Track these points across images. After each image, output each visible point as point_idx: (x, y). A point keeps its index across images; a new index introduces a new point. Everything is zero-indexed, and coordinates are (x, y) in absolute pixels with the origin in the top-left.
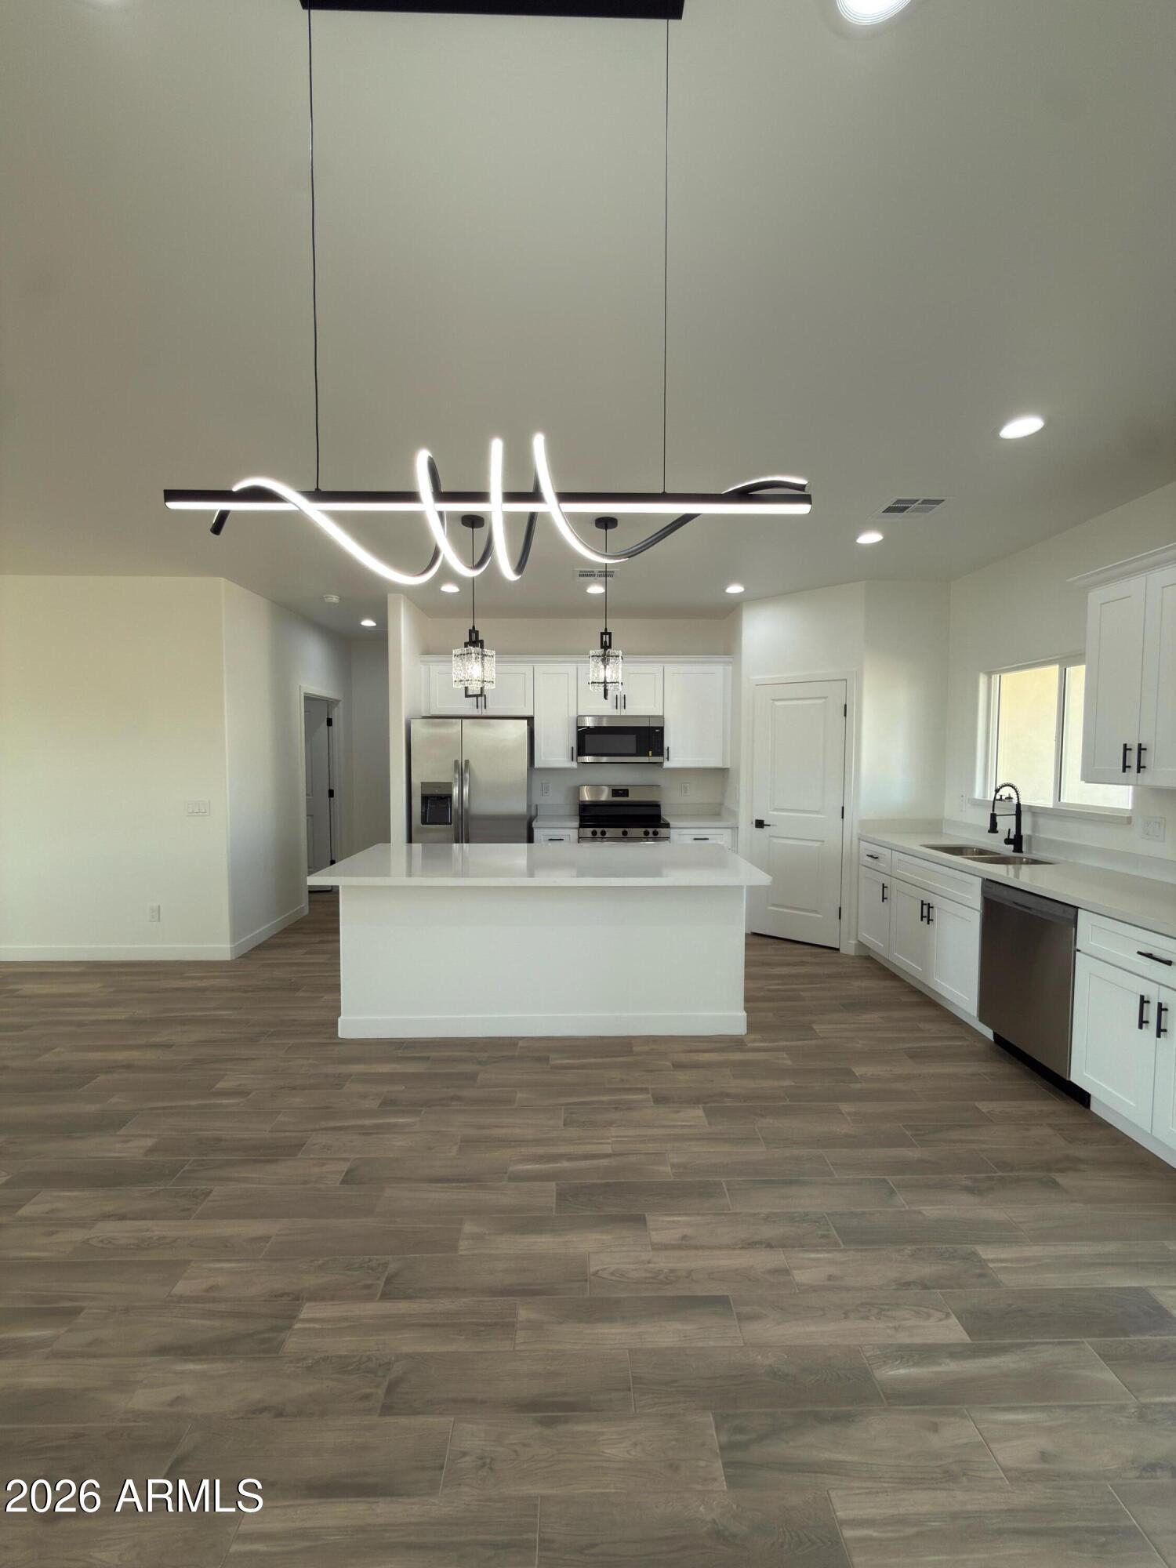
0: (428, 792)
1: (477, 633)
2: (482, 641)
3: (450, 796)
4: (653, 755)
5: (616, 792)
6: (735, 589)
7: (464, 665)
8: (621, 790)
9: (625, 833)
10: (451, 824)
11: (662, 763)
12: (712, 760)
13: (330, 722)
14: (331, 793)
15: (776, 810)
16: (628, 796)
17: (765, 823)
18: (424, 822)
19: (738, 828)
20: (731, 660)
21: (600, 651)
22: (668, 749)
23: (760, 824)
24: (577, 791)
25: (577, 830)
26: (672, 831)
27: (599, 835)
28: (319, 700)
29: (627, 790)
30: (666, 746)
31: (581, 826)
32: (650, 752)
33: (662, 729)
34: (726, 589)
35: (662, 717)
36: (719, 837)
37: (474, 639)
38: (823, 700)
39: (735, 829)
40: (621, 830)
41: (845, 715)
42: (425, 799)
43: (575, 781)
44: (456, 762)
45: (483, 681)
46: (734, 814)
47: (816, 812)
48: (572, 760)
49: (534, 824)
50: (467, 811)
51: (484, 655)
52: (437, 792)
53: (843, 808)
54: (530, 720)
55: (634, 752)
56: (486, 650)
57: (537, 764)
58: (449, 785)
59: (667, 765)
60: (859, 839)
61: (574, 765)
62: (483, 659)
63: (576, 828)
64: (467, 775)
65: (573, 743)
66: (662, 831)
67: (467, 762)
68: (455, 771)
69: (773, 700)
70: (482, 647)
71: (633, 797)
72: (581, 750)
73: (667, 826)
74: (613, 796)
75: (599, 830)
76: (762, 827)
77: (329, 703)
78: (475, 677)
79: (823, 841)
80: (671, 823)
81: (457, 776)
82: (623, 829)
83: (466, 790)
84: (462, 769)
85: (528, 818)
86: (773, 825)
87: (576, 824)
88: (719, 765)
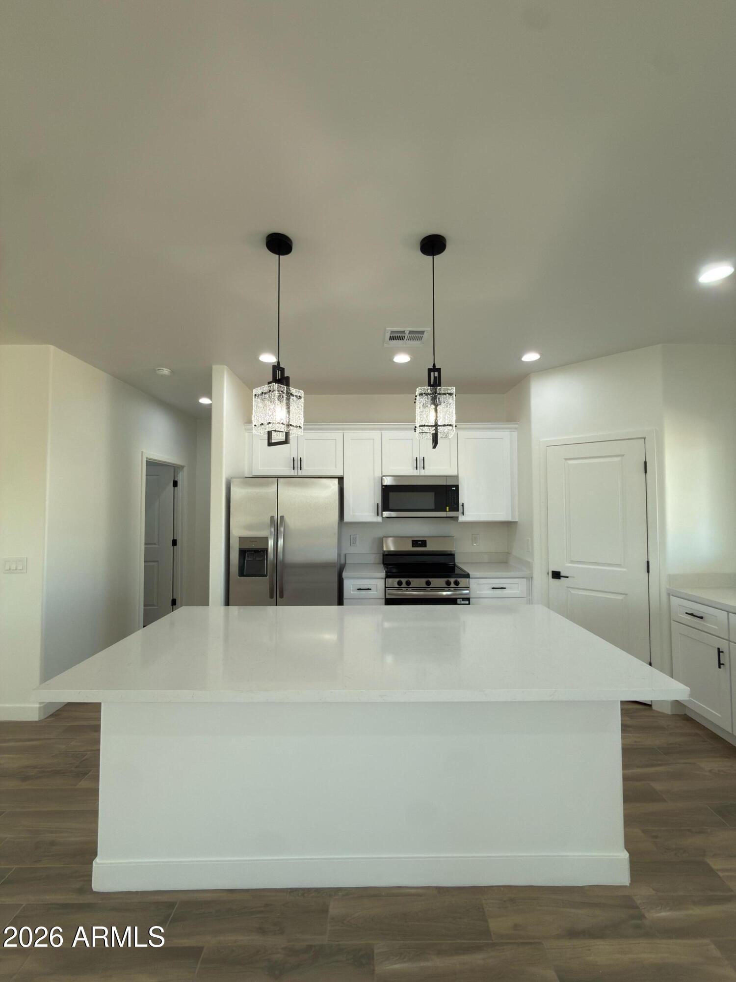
0: (246, 546)
1: (282, 370)
2: (288, 378)
3: (267, 550)
4: (450, 510)
5: (415, 543)
6: (531, 357)
7: (265, 405)
8: (420, 541)
9: (428, 583)
10: (266, 576)
11: (456, 518)
12: (501, 515)
13: (175, 484)
14: (174, 543)
15: (572, 562)
16: (426, 546)
17: (562, 574)
18: (242, 573)
19: (532, 578)
20: (517, 426)
21: (429, 390)
22: (463, 505)
23: (556, 575)
24: (381, 541)
25: (384, 580)
26: (471, 580)
27: (404, 585)
28: (168, 465)
29: (425, 541)
30: (461, 502)
31: (387, 577)
32: (448, 508)
33: (457, 487)
34: (521, 357)
35: (456, 477)
36: (515, 588)
37: (278, 376)
38: (619, 459)
39: (530, 578)
40: (424, 580)
41: (646, 472)
42: (243, 552)
43: (380, 533)
44: (272, 517)
45: (289, 425)
46: (529, 565)
47: (619, 565)
48: (378, 515)
49: (344, 575)
50: (283, 562)
51: (289, 395)
52: (253, 546)
53: (648, 562)
54: (341, 479)
55: (433, 507)
56: (291, 389)
57: (347, 518)
58: (266, 539)
59: (462, 519)
60: (669, 595)
61: (379, 519)
62: (288, 399)
63: (382, 578)
64: (282, 529)
65: (379, 500)
66: (463, 582)
67: (282, 517)
68: (271, 527)
69: (566, 459)
70: (288, 385)
71: (431, 547)
72: (386, 505)
73: (467, 576)
74: (413, 546)
75: (404, 580)
76: (560, 579)
77: (176, 468)
78: (278, 420)
79: (626, 594)
80: (470, 573)
81: (273, 530)
82: (426, 579)
83: (280, 542)
84: (277, 524)
85: (338, 567)
86: (571, 577)
87: (383, 575)
88: (509, 519)
